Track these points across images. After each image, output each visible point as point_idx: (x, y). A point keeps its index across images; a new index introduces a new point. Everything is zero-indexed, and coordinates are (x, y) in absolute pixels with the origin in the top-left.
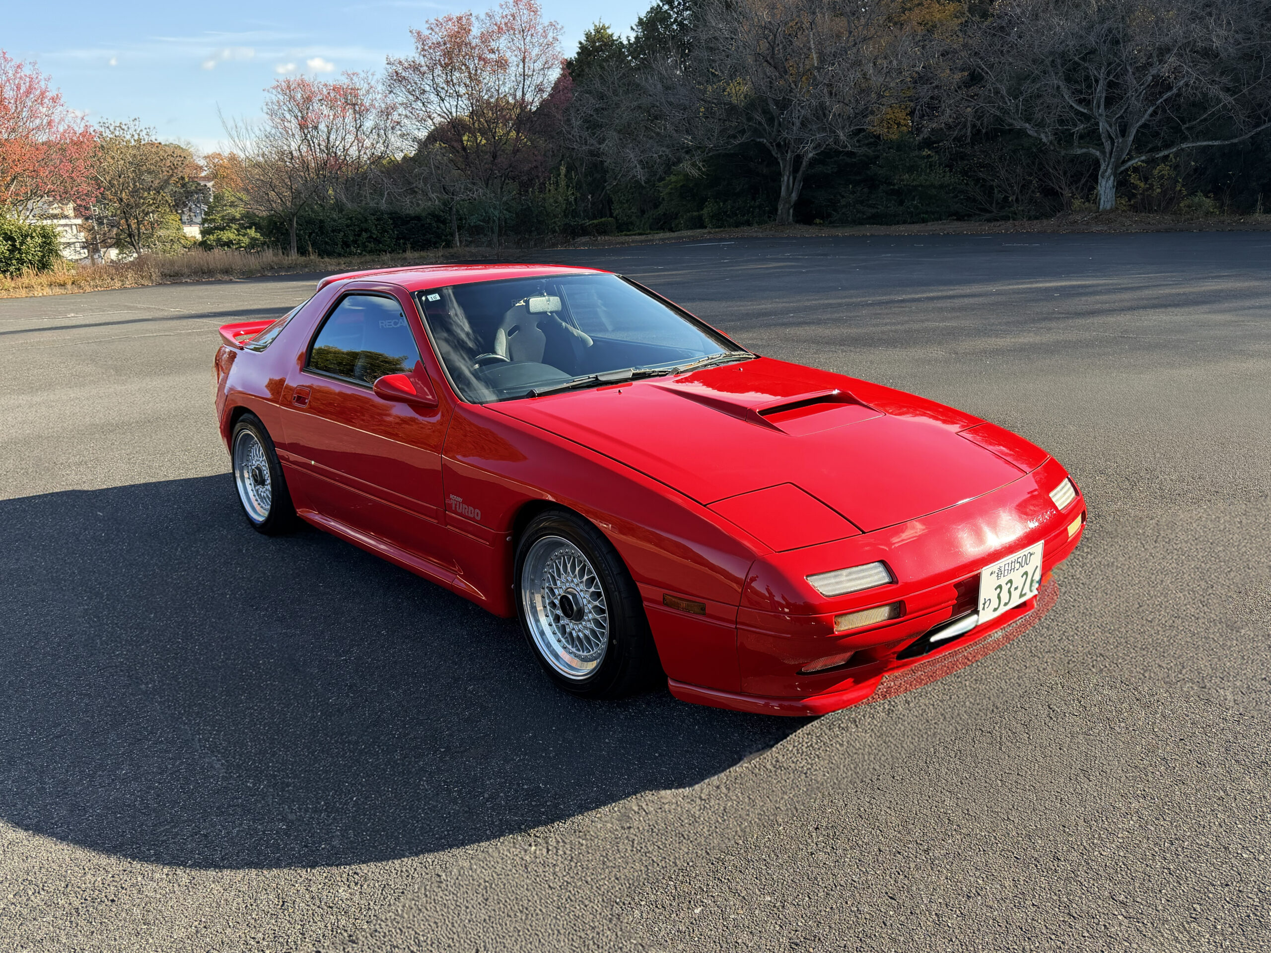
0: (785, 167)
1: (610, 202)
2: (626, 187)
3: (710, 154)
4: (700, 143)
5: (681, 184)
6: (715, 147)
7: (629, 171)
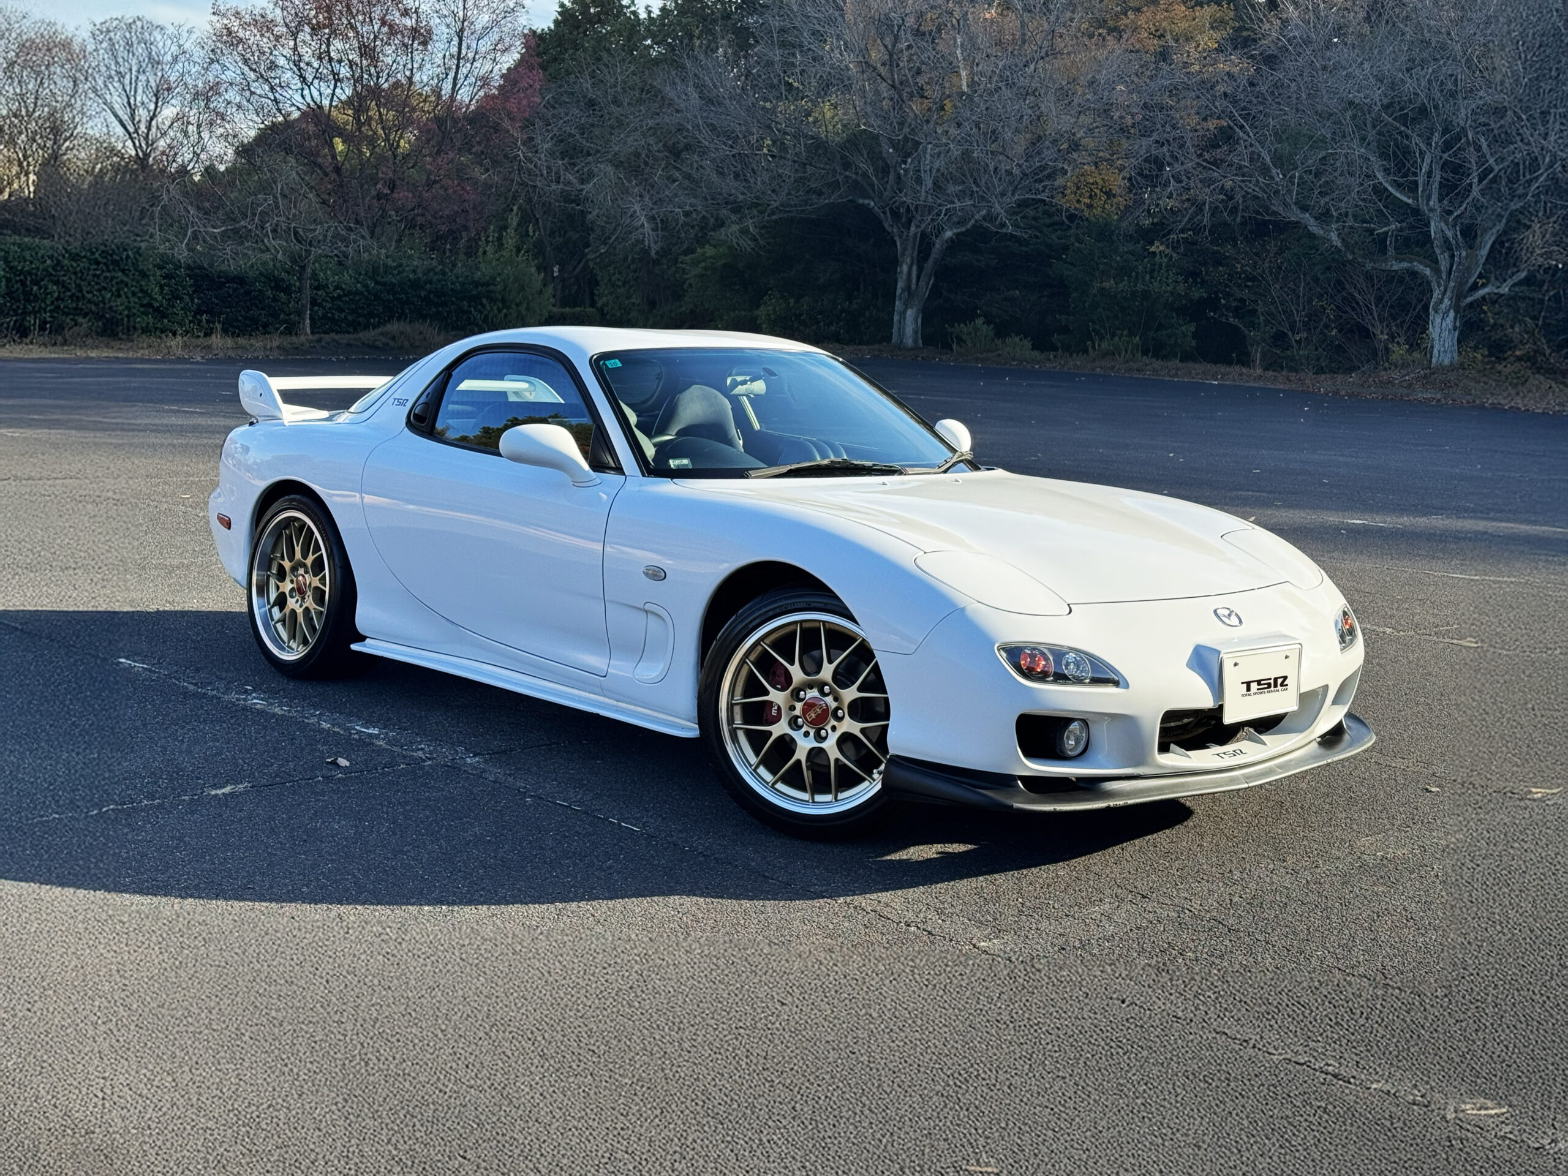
0: (904, 249)
1: (594, 282)
2: (625, 259)
3: (774, 217)
4: (758, 198)
5: (723, 262)
6: (782, 205)
7: (631, 233)
